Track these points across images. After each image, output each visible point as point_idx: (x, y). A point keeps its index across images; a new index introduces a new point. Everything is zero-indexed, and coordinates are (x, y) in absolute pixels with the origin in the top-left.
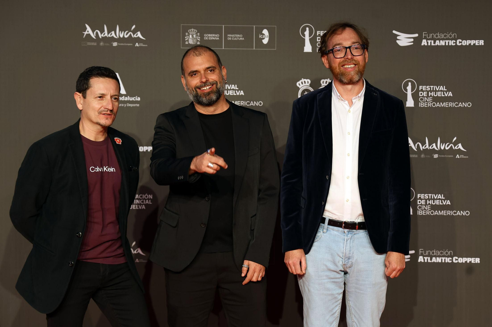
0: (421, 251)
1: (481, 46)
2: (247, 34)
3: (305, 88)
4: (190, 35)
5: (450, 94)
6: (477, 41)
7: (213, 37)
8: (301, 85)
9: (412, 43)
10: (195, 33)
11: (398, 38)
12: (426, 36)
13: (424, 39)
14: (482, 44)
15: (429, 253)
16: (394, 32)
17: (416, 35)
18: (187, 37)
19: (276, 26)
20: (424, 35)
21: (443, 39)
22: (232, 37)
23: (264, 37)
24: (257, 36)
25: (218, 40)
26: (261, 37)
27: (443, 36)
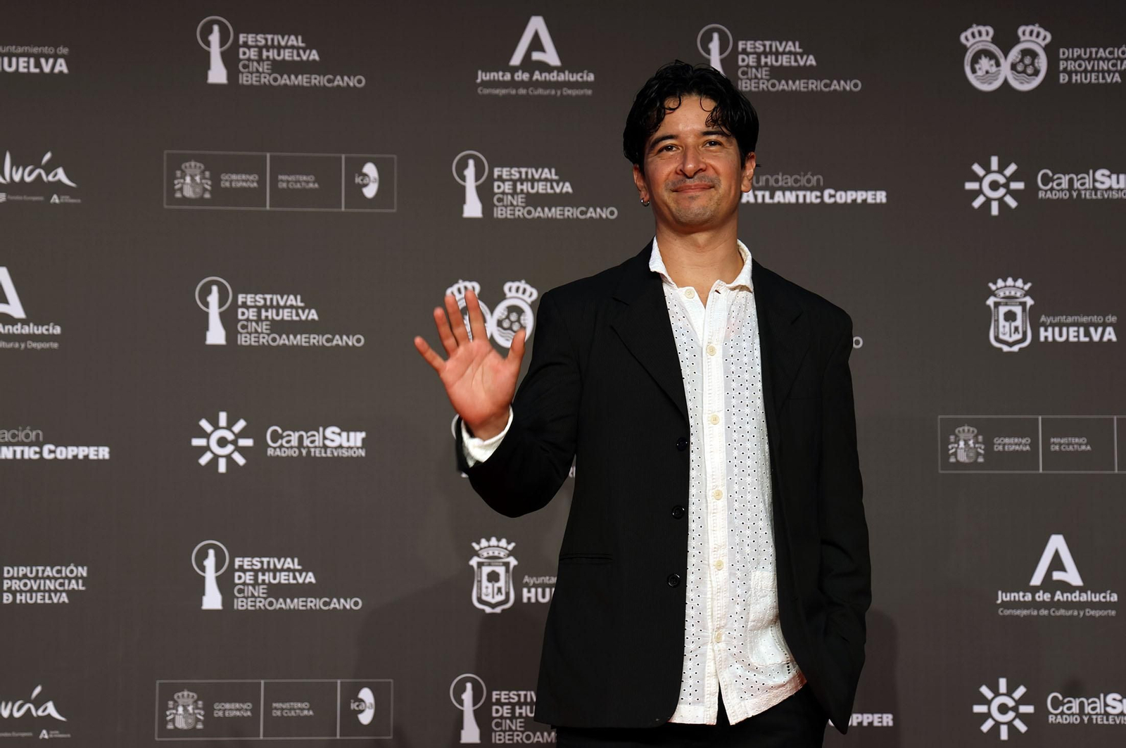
4: (185, 176)
6: (870, 193)
8: (458, 296)
10: (200, 171)
14: (881, 199)
18: (179, 180)
21: (791, 189)
22: (288, 182)
23: (368, 181)
24: (350, 179)
25: (255, 188)
26: (361, 182)
27: (790, 182)
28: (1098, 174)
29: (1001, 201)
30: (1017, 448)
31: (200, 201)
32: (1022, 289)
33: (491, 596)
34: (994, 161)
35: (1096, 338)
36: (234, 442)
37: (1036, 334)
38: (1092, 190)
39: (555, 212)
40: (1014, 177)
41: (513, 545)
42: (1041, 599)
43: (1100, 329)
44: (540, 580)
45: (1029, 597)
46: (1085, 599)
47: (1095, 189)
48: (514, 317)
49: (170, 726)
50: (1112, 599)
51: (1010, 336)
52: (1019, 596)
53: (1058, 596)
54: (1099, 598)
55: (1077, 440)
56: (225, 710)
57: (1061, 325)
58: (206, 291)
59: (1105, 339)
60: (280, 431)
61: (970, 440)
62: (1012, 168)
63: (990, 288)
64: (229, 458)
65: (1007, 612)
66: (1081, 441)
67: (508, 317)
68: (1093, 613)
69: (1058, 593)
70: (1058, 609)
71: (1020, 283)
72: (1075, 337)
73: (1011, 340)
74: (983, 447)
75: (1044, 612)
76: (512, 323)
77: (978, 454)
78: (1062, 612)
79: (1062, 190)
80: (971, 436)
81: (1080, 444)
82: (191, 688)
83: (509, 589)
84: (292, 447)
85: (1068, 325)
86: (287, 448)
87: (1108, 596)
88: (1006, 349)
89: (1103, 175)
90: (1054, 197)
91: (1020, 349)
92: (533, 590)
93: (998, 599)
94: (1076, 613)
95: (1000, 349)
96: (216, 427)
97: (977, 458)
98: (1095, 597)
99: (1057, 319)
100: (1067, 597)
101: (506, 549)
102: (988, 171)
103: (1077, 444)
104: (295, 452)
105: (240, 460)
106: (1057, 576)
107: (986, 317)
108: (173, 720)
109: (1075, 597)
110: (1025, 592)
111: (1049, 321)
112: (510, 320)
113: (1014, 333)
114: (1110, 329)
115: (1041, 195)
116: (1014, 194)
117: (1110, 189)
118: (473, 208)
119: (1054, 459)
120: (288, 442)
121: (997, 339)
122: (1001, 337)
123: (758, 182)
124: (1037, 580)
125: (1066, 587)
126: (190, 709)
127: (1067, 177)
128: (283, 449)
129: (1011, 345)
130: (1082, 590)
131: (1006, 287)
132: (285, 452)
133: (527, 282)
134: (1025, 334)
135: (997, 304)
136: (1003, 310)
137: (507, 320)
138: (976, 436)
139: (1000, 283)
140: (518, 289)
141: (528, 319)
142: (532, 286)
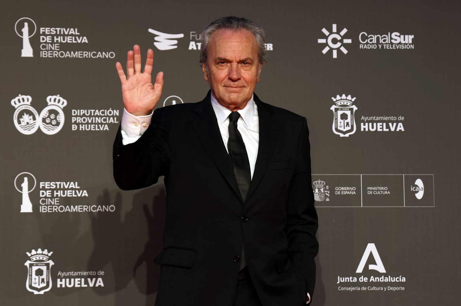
1: (270, 51)
3: (23, 108)
8: (18, 104)
9: (176, 47)
11: (156, 39)
12: (195, 37)
13: (192, 41)
14: (270, 48)
16: (151, 31)
17: (181, 36)
20: (191, 36)
28: (393, 35)
29: (338, 49)
30: (348, 193)
32: (351, 101)
33: (38, 284)
34: (334, 27)
35: (393, 129)
37: (359, 127)
38: (390, 44)
39: (77, 54)
40: (345, 36)
41: (52, 253)
42: (362, 281)
43: (395, 124)
44: (68, 274)
45: (355, 280)
46: (387, 281)
47: (392, 43)
48: (53, 116)
50: (402, 281)
51: (344, 128)
52: (350, 279)
53: (372, 279)
54: (395, 280)
55: (382, 188)
57: (373, 122)
59: (398, 130)
61: (321, 188)
62: (345, 31)
63: (332, 100)
65: (343, 289)
66: (384, 188)
67: (49, 117)
68: (391, 288)
69: (372, 277)
70: (372, 287)
71: (349, 97)
72: (380, 128)
73: (344, 130)
74: (329, 192)
75: (364, 289)
76: (52, 120)
77: (326, 196)
78: (374, 288)
79: (373, 44)
80: (322, 186)
81: (383, 190)
83: (49, 279)
85: (377, 122)
87: (400, 278)
88: (342, 135)
89: (396, 35)
90: (368, 48)
91: (350, 135)
92: (64, 280)
93: (338, 282)
94: (382, 289)
97: (326, 199)
98: (393, 280)
99: (371, 118)
100: (377, 279)
101: (47, 255)
102: (331, 33)
103: (382, 190)
106: (371, 267)
107: (330, 117)
109: (382, 279)
110: (353, 277)
111: (366, 120)
112: (50, 118)
113: (346, 126)
114: (400, 124)
115: (361, 46)
116: (346, 46)
117: (400, 43)
118: (27, 51)
119: (370, 199)
121: (337, 130)
122: (339, 128)
123: (198, 38)
124: (360, 269)
125: (376, 274)
127: (376, 36)
129: (344, 133)
130: (385, 275)
131: (341, 99)
133: (61, 96)
134: (352, 126)
135: (336, 110)
136: (340, 113)
137: (48, 119)
138: (325, 186)
139: (338, 97)
140: (55, 100)
141: (62, 118)
142: (64, 98)
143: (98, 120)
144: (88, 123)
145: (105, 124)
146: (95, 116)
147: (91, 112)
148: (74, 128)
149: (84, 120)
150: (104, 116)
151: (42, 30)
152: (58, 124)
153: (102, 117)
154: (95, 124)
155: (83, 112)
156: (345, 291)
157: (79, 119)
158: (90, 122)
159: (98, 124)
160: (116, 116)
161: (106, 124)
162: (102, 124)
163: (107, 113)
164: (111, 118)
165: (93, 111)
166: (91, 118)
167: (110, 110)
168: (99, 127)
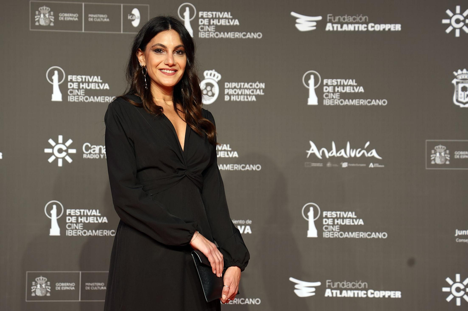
0: (329, 282)
2: (113, 14)
4: (41, 14)
5: (361, 89)
6: (393, 25)
7: (71, 17)
9: (315, 28)
10: (48, 11)
11: (297, 21)
12: (332, 19)
13: (329, 22)
14: (398, 29)
15: (338, 285)
16: (293, 14)
17: (320, 18)
18: (37, 16)
19: (148, 5)
20: (328, 18)
21: (352, 23)
22: (94, 18)
23: (134, 19)
24: (125, 17)
25: (76, 21)
26: (131, 19)
27: (351, 19)
29: (461, 29)
30: (467, 156)
31: (48, 27)
34: (458, 9)
36: (66, 151)
39: (230, 35)
48: (209, 88)
49: (33, 295)
51: (464, 99)
52: (467, 232)
56: (61, 286)
58: (52, 74)
60: (90, 145)
61: (442, 152)
62: (467, 12)
63: (454, 75)
64: (64, 159)
65: (461, 241)
73: (464, 101)
74: (449, 156)
76: (208, 91)
77: (446, 160)
80: (443, 150)
82: (44, 275)
84: (96, 154)
86: (94, 154)
88: (462, 106)
93: (455, 234)
95: (459, 106)
96: (57, 143)
97: (446, 162)
102: (455, 13)
104: (97, 156)
105: (70, 160)
107: (452, 89)
108: (35, 292)
113: (466, 98)
120: (94, 151)
121: (457, 101)
122: (460, 100)
123: (334, 20)
126: (44, 286)
128: (91, 155)
129: (464, 104)
131: (462, 74)
132: (92, 156)
133: (216, 71)
135: (458, 83)
136: (461, 86)
137: (205, 90)
138: (445, 151)
139: (459, 72)
140: (211, 74)
141: (216, 90)
142: (218, 73)
143: (247, 92)
144: (238, 95)
145: (252, 95)
146: (244, 89)
147: (241, 85)
148: (227, 98)
149: (235, 92)
150: (252, 89)
151: (200, 14)
152: (213, 95)
153: (250, 89)
154: (244, 95)
155: (234, 85)
156: (462, 243)
157: (231, 91)
158: (240, 93)
159: (247, 95)
160: (262, 88)
161: (254, 95)
162: (250, 95)
163: (254, 85)
164: (258, 90)
165: (242, 84)
166: (241, 90)
167: (257, 83)
168: (247, 98)
